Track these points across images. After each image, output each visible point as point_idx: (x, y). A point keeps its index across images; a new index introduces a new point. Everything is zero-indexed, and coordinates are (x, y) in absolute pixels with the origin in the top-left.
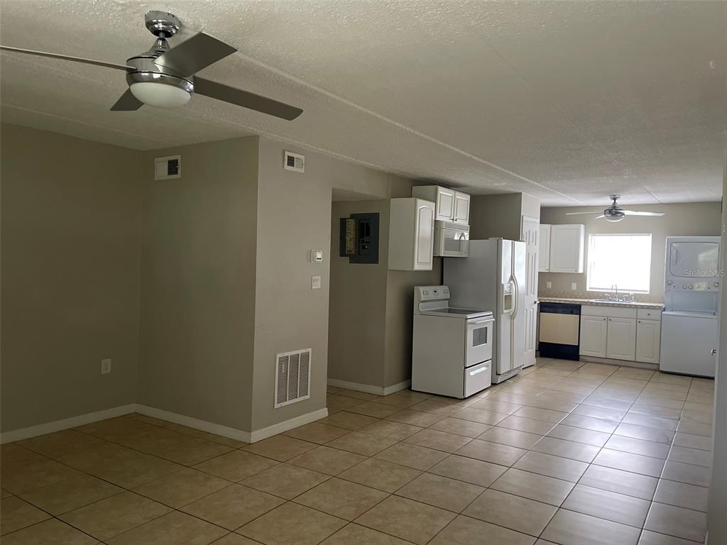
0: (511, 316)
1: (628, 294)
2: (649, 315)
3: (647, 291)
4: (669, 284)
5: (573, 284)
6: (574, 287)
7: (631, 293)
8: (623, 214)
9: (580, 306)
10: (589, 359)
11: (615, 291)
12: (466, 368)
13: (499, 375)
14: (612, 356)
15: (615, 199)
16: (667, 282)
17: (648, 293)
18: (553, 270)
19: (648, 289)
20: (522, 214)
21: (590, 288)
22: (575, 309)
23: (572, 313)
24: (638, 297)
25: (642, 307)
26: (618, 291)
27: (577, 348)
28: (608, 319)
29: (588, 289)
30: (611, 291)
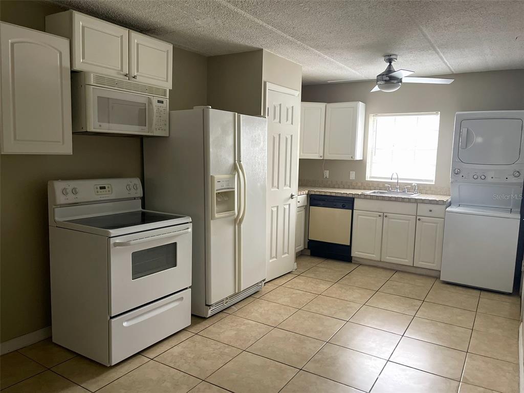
0: (235, 220)
1: (411, 184)
2: (431, 211)
3: (432, 181)
4: (456, 173)
5: (351, 172)
6: (353, 176)
7: (414, 183)
8: (400, 81)
9: (353, 199)
10: (362, 262)
11: (396, 181)
12: (112, 318)
13: (209, 306)
14: (388, 259)
15: (390, 61)
16: (454, 170)
17: (434, 183)
18: (328, 157)
19: (433, 178)
20: (264, 79)
21: (371, 177)
22: (347, 203)
23: (343, 207)
24: (421, 188)
25: (423, 201)
26: (399, 181)
27: (349, 247)
28: (384, 216)
29: (368, 179)
30: (390, 181)
